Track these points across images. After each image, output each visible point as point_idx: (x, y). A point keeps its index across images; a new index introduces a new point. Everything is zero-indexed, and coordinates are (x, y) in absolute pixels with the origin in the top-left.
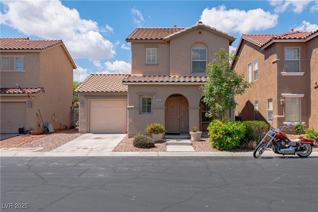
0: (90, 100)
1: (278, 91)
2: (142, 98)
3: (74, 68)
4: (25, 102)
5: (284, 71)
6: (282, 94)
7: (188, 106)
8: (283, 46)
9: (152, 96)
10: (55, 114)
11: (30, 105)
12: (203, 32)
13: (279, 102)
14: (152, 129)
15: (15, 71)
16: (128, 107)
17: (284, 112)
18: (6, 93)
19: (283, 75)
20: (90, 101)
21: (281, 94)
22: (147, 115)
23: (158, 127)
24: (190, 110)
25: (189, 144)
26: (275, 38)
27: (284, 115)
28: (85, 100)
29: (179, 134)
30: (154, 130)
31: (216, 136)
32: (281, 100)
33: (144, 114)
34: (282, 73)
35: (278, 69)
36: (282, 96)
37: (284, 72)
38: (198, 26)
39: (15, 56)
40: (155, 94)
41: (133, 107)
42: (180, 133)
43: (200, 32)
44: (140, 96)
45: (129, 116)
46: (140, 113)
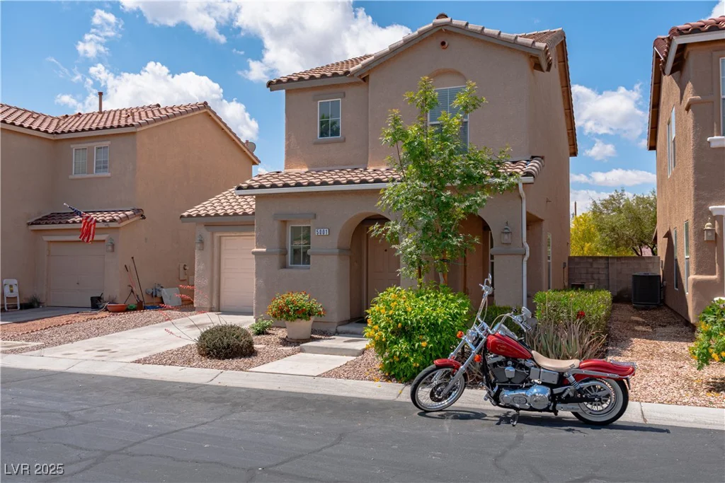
0: (217, 235)
1: (697, 197)
2: (292, 227)
3: (254, 163)
4: (104, 241)
5: (715, 133)
6: (710, 208)
8: (714, 53)
10: (186, 268)
11: (110, 248)
12: (453, 42)
13: (700, 232)
15: (95, 175)
16: (255, 250)
17: (717, 265)
18: (68, 223)
19: (713, 145)
20: (220, 237)
21: (707, 205)
23: (292, 303)
26: (678, 30)
27: (717, 273)
28: (207, 235)
30: (282, 311)
32: (708, 226)
33: (297, 268)
34: (708, 139)
35: (695, 127)
36: (710, 213)
37: (715, 137)
38: (435, 26)
39: (96, 145)
40: (315, 216)
41: (264, 250)
43: (443, 43)
44: (285, 222)
45: (256, 273)
46: (284, 266)
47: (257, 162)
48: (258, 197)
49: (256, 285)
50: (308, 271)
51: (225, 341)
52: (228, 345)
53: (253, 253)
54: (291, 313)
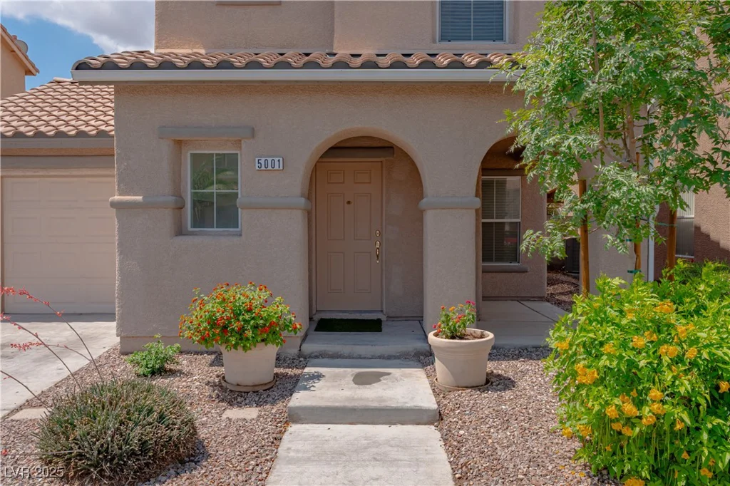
2: (193, 155)
3: (28, 72)
7: (421, 195)
9: (238, 143)
14: (213, 323)
16: (117, 198)
22: (213, 241)
23: (250, 310)
24: (430, 217)
25: (425, 419)
29: (373, 326)
30: (225, 328)
31: (629, 408)
40: (253, 133)
41: (139, 198)
42: (383, 318)
44: (179, 143)
45: (120, 245)
46: (180, 231)
47: (33, 71)
48: (122, 89)
49: (121, 269)
50: (236, 239)
51: (135, 434)
52: (143, 444)
53: (113, 204)
54: (249, 334)
